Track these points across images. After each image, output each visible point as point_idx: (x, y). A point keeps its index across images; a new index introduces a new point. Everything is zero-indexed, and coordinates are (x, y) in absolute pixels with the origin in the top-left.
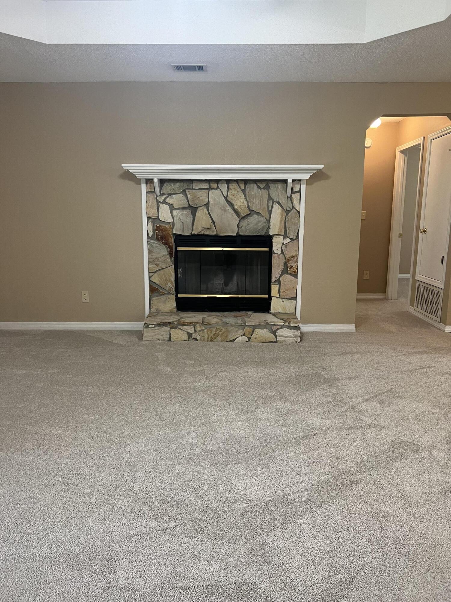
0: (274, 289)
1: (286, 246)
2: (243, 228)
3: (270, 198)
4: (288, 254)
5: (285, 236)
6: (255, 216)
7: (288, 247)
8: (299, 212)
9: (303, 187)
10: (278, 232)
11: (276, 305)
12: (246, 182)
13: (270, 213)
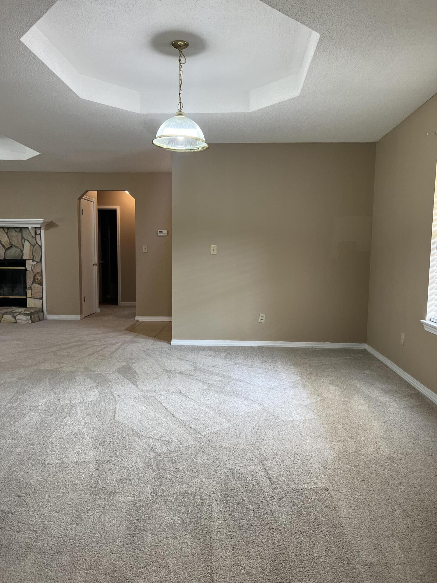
0: (29, 292)
1: (34, 266)
2: (7, 255)
3: (23, 237)
4: (36, 271)
5: (33, 260)
6: (14, 248)
7: (35, 267)
8: (41, 246)
9: (43, 231)
10: (29, 258)
11: (31, 303)
12: (8, 228)
13: (23, 246)
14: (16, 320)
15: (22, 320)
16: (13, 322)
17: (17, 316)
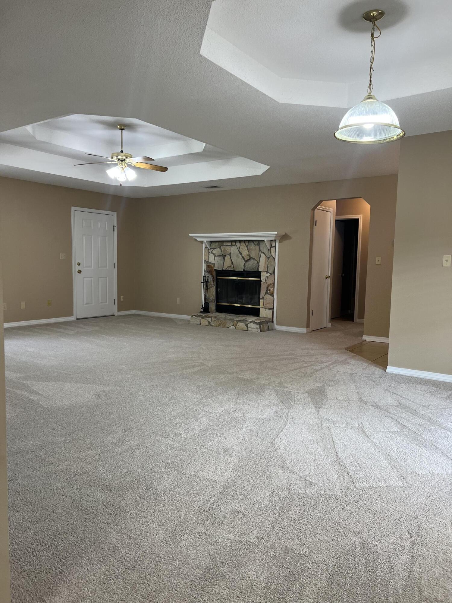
0: (262, 302)
1: (268, 278)
2: (246, 267)
3: (260, 250)
4: (269, 283)
5: (267, 272)
6: (252, 260)
7: (269, 278)
8: (274, 259)
9: (277, 244)
10: (264, 269)
11: (263, 313)
12: (249, 241)
13: (260, 258)
14: (248, 329)
15: (253, 328)
16: (246, 329)
17: (248, 325)
